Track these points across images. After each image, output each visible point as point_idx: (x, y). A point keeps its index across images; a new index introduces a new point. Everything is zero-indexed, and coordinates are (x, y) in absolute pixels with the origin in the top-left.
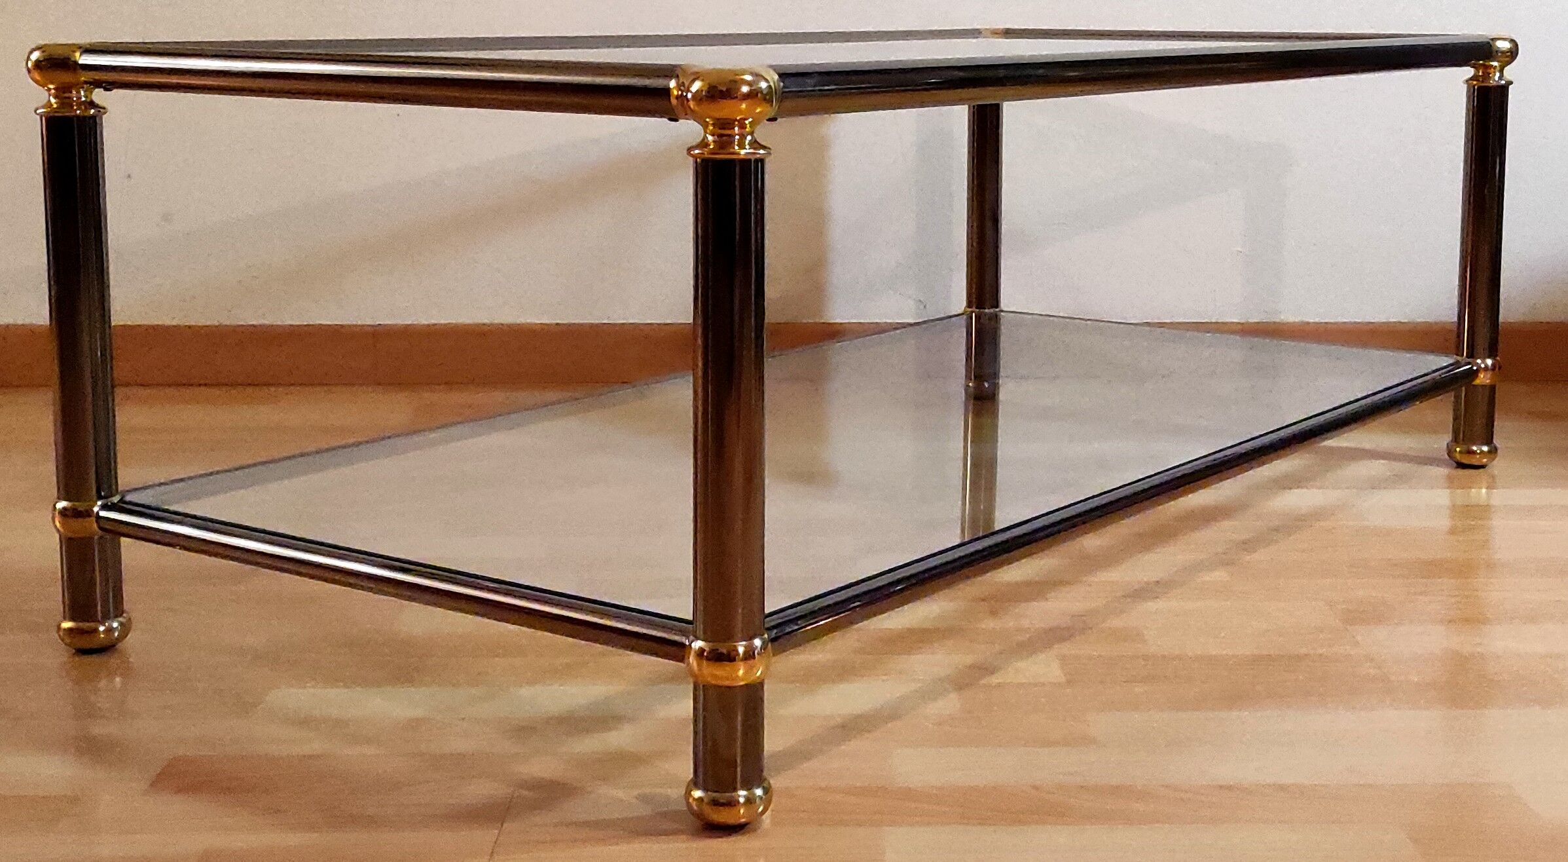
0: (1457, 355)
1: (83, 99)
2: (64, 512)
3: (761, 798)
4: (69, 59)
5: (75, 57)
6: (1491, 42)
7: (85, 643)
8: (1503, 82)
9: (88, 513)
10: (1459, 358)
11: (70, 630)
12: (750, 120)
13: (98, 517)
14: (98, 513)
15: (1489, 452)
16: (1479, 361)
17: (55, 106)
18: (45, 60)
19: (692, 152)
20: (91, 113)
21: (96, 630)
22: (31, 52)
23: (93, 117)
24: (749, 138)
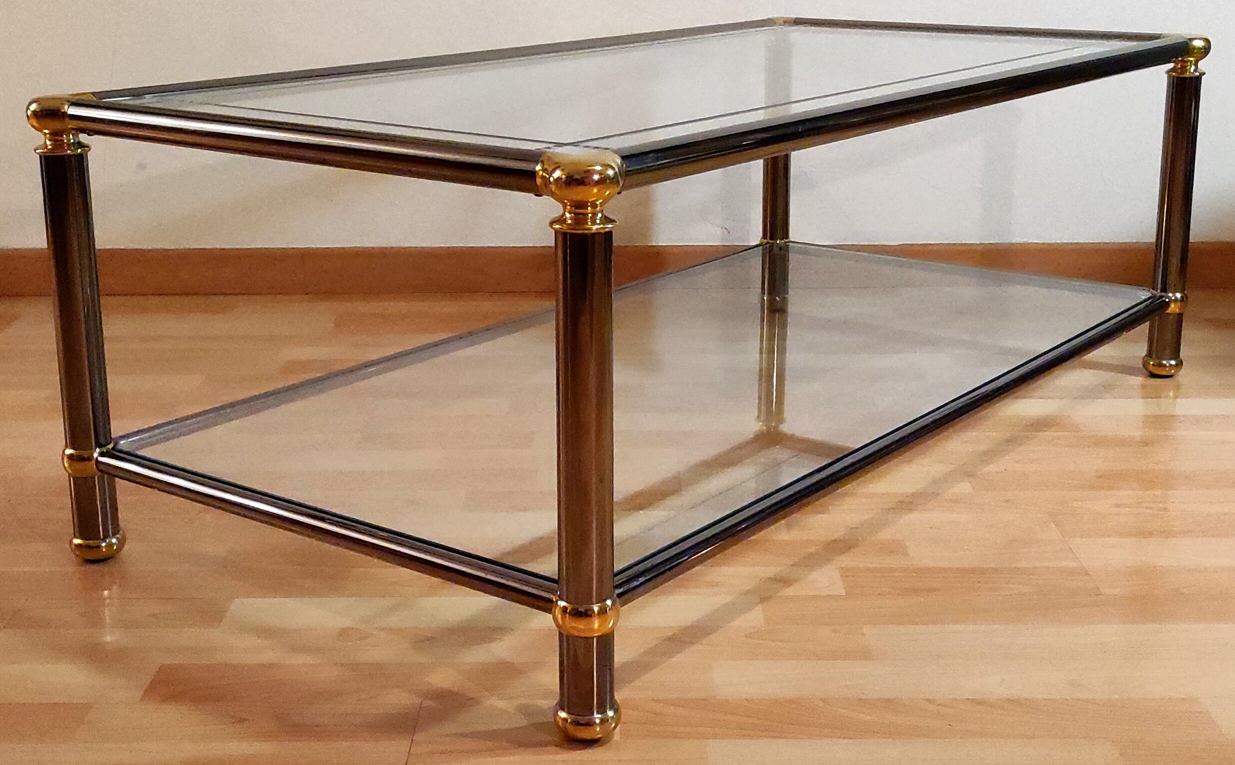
0: (1153, 289)
1: (72, 141)
2: (70, 457)
3: (612, 718)
4: (59, 110)
5: (64, 108)
6: (1189, 41)
7: (92, 555)
8: (1197, 74)
9: (90, 459)
10: (1155, 292)
11: (79, 545)
12: (601, 201)
13: (97, 461)
14: (97, 459)
15: (1177, 365)
16: (1170, 295)
17: (50, 147)
18: (41, 111)
19: (553, 226)
20: (79, 152)
21: (99, 547)
22: (30, 104)
23: (81, 155)
24: (600, 215)
